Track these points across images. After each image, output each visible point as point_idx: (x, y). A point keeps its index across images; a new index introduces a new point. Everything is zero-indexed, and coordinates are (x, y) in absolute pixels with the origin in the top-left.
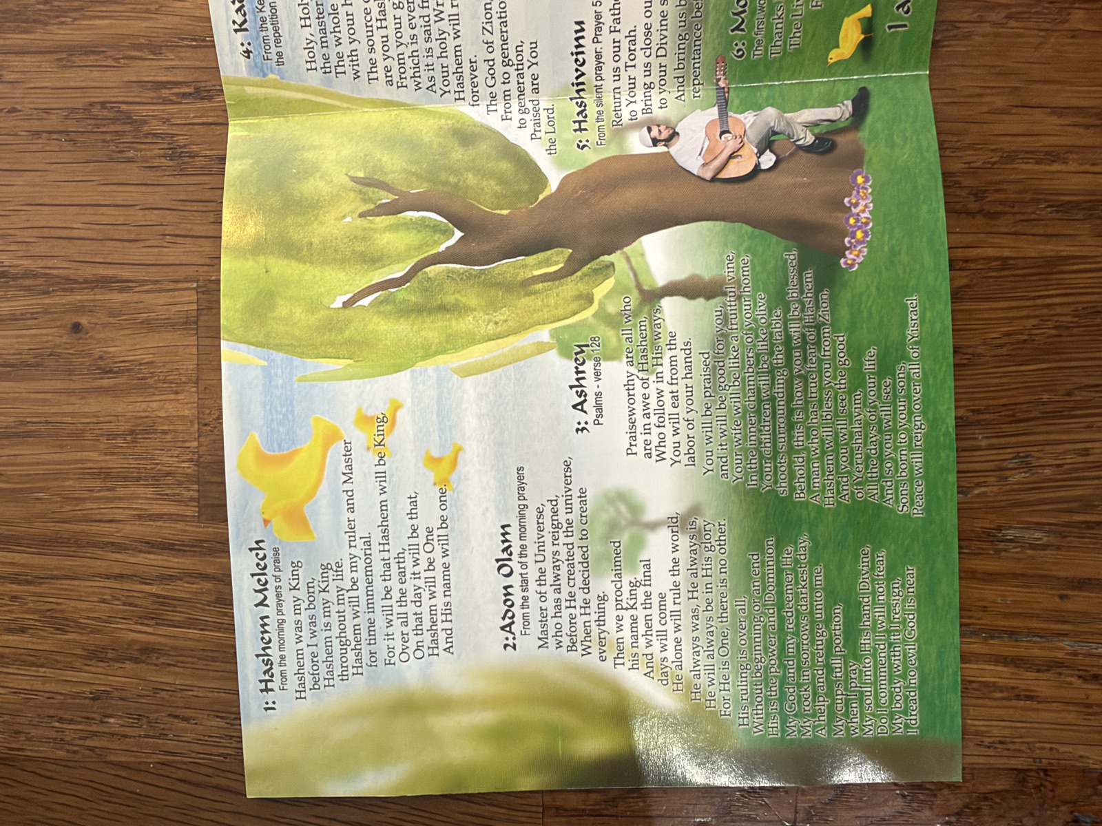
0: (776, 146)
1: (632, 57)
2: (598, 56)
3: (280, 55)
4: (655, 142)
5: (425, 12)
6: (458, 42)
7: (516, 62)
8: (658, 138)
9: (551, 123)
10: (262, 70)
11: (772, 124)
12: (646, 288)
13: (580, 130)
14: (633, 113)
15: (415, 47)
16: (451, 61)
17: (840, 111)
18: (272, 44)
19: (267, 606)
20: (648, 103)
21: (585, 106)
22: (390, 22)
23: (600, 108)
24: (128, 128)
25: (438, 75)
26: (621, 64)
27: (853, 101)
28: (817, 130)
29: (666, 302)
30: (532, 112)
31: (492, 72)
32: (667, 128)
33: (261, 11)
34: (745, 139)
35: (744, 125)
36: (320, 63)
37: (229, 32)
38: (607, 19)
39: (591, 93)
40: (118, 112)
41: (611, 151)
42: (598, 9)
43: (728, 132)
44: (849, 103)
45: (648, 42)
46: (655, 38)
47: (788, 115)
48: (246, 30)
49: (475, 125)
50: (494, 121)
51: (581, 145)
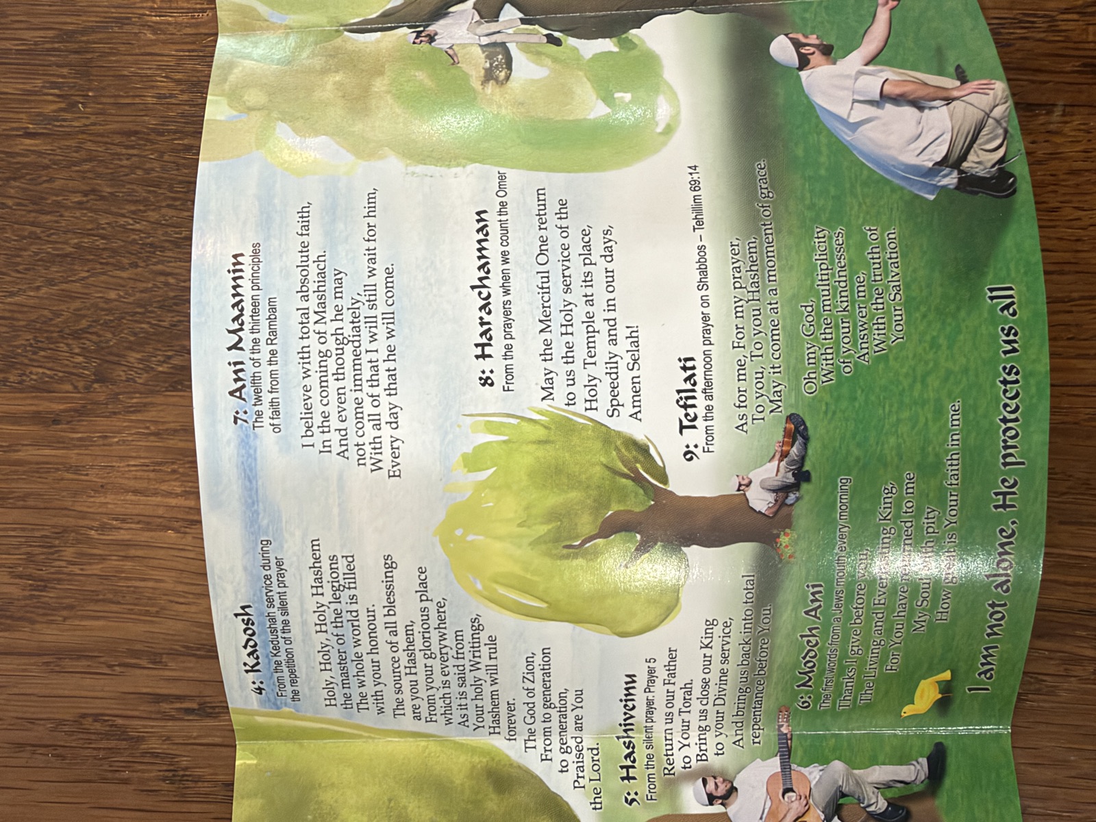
0: (845, 813)
1: (687, 705)
2: (650, 703)
3: (296, 693)
4: (711, 799)
5: (461, 662)
6: (495, 688)
7: (558, 705)
8: (715, 794)
9: (596, 768)
10: (275, 704)
11: (840, 783)
13: (628, 778)
14: (687, 760)
15: (447, 691)
16: (487, 704)
17: (914, 772)
18: (288, 684)
20: (703, 747)
21: (633, 747)
22: (420, 668)
23: (650, 751)
24: (124, 744)
25: (472, 712)
26: (675, 711)
27: (929, 759)
28: (890, 794)
30: (574, 752)
31: (531, 712)
32: (724, 781)
33: (275, 655)
34: (811, 801)
35: (810, 782)
36: (340, 700)
37: (239, 671)
38: (662, 674)
39: (641, 733)
40: (111, 726)
41: (663, 810)
42: (651, 665)
43: (791, 790)
44: (924, 761)
45: (705, 693)
46: (713, 690)
47: (856, 772)
48: (258, 671)
49: (511, 765)
50: (532, 761)
51: (629, 798)
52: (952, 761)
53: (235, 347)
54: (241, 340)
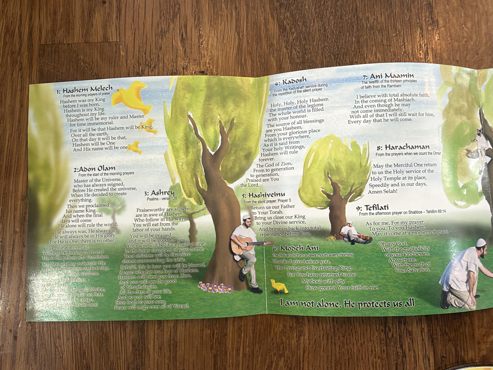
0: (242, 261)
1: (274, 213)
2: (274, 201)
3: (276, 95)
4: (245, 220)
5: (288, 143)
6: (279, 154)
7: (273, 173)
8: (246, 221)
9: (252, 185)
10: (272, 89)
11: (250, 260)
12: (193, 215)
13: (250, 195)
14: (255, 213)
15: (278, 140)
16: (273, 152)
17: (254, 283)
18: (279, 93)
19: (91, 91)
20: (259, 218)
21: (258, 197)
22: (285, 131)
23: (257, 202)
25: (269, 147)
26: (272, 209)
27: (258, 288)
28: (248, 275)
29: (188, 222)
30: (256, 179)
31: (270, 165)
32: (250, 224)
33: (289, 89)
34: (245, 251)
35: (250, 251)
36: (273, 108)
37: (283, 78)
38: (285, 204)
39: (263, 199)
41: (241, 205)
42: (288, 201)
43: (248, 245)
44: (257, 287)
45: (278, 218)
46: (279, 220)
47: (253, 265)
48: (284, 84)
49: (252, 160)
50: (253, 166)
51: (244, 195)
52: (257, 295)
53: (386, 75)
54: (389, 77)
